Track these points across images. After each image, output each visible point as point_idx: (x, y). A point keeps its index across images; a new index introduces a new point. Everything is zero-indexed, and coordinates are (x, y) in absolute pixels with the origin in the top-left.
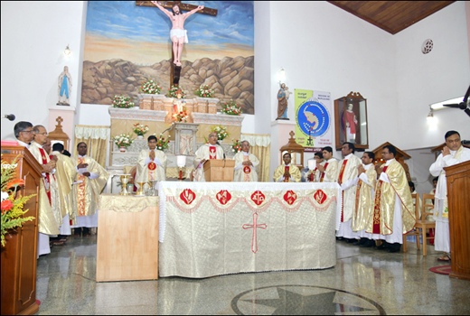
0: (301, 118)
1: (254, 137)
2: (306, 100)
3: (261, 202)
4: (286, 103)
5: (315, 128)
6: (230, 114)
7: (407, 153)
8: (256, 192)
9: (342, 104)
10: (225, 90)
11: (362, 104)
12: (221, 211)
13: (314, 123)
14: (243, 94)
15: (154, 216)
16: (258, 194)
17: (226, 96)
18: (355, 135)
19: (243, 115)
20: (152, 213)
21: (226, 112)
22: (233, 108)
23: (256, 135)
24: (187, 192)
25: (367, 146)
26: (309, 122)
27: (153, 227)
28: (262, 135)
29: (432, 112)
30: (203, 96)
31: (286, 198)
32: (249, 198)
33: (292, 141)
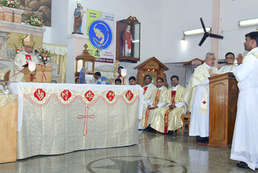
0: (92, 34)
1: (53, 47)
2: (96, 19)
3: (91, 99)
4: (81, 20)
5: (101, 42)
6: (33, 25)
7: (167, 66)
8: (88, 92)
9: (123, 25)
10: (26, 3)
11: (137, 26)
12: (64, 105)
13: (101, 38)
14: (42, 7)
15: (14, 110)
16: (90, 93)
17: (27, 8)
18: (130, 50)
19: (44, 27)
20: (12, 107)
21: (30, 23)
22: (36, 20)
23: (55, 45)
24: (39, 91)
25: (139, 59)
26: (97, 38)
27: (13, 120)
28: (60, 46)
29: (185, 37)
30: (9, 6)
31: (108, 96)
32: (84, 96)
33: (86, 52)
